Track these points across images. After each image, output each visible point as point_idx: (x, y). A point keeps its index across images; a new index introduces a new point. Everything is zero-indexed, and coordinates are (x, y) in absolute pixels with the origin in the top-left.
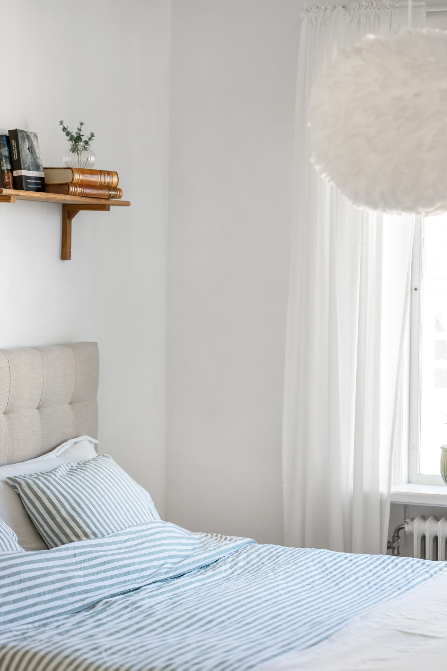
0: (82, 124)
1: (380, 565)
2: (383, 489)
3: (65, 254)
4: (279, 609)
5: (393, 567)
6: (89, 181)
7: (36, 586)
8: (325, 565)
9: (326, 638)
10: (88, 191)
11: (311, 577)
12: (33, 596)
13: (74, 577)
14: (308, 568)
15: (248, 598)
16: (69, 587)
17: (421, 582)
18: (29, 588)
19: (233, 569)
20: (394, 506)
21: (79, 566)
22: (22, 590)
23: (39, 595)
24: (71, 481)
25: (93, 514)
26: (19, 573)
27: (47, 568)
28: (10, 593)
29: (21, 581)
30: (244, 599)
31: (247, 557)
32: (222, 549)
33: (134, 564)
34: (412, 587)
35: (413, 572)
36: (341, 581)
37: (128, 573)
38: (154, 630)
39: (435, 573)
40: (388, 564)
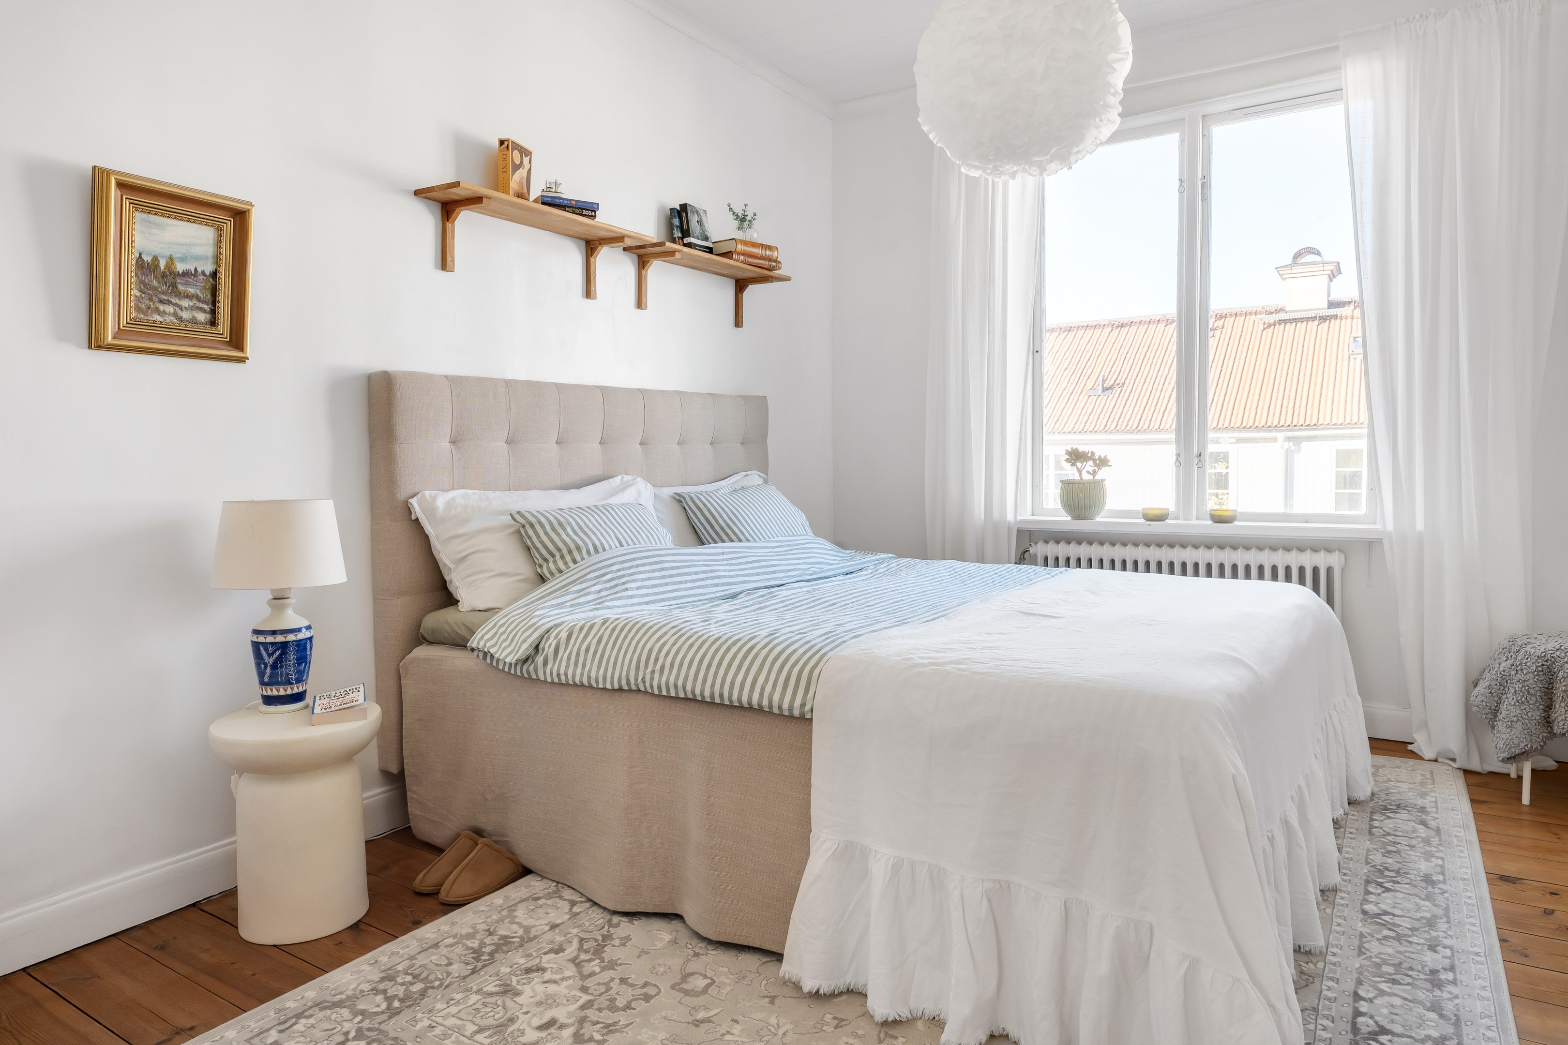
0: (746, 205)
1: (1005, 570)
2: (1010, 517)
3: (738, 323)
4: (903, 596)
5: (1017, 572)
6: (752, 252)
7: (678, 575)
8: (955, 569)
9: (943, 616)
10: (751, 260)
11: (940, 577)
12: (674, 583)
13: (719, 570)
14: (939, 571)
15: (875, 588)
16: (712, 578)
17: (1042, 580)
18: (671, 576)
19: (873, 574)
20: (1019, 532)
21: (726, 562)
22: (662, 577)
23: (680, 583)
24: (732, 498)
25: (748, 524)
26: (661, 562)
27: (693, 561)
28: (649, 579)
29: (662, 569)
30: (871, 589)
31: (888, 566)
32: (866, 560)
33: (781, 565)
34: (1033, 583)
35: (1035, 574)
36: (968, 580)
37: (774, 572)
38: (776, 609)
39: (1056, 575)
40: (1013, 569)
